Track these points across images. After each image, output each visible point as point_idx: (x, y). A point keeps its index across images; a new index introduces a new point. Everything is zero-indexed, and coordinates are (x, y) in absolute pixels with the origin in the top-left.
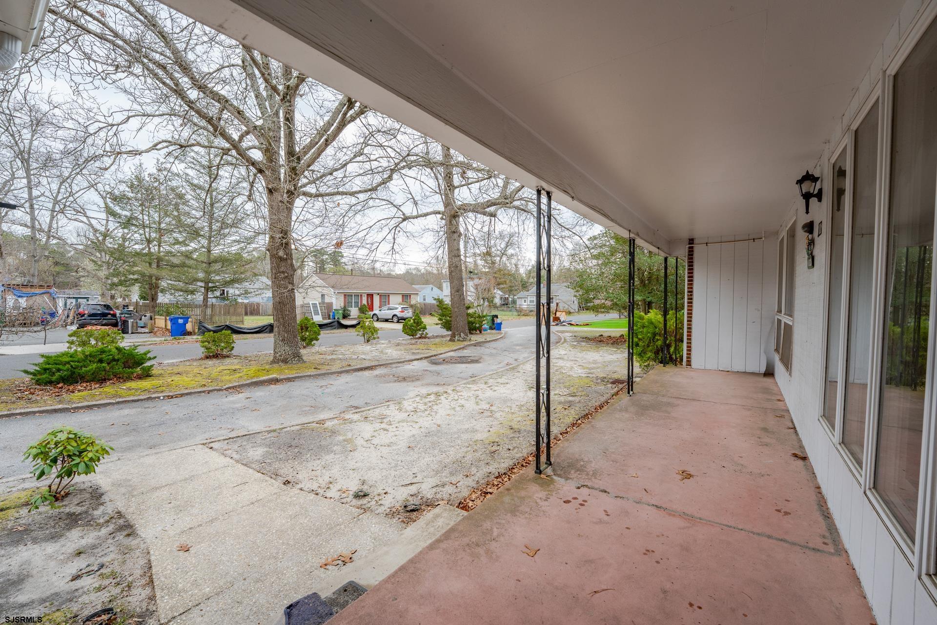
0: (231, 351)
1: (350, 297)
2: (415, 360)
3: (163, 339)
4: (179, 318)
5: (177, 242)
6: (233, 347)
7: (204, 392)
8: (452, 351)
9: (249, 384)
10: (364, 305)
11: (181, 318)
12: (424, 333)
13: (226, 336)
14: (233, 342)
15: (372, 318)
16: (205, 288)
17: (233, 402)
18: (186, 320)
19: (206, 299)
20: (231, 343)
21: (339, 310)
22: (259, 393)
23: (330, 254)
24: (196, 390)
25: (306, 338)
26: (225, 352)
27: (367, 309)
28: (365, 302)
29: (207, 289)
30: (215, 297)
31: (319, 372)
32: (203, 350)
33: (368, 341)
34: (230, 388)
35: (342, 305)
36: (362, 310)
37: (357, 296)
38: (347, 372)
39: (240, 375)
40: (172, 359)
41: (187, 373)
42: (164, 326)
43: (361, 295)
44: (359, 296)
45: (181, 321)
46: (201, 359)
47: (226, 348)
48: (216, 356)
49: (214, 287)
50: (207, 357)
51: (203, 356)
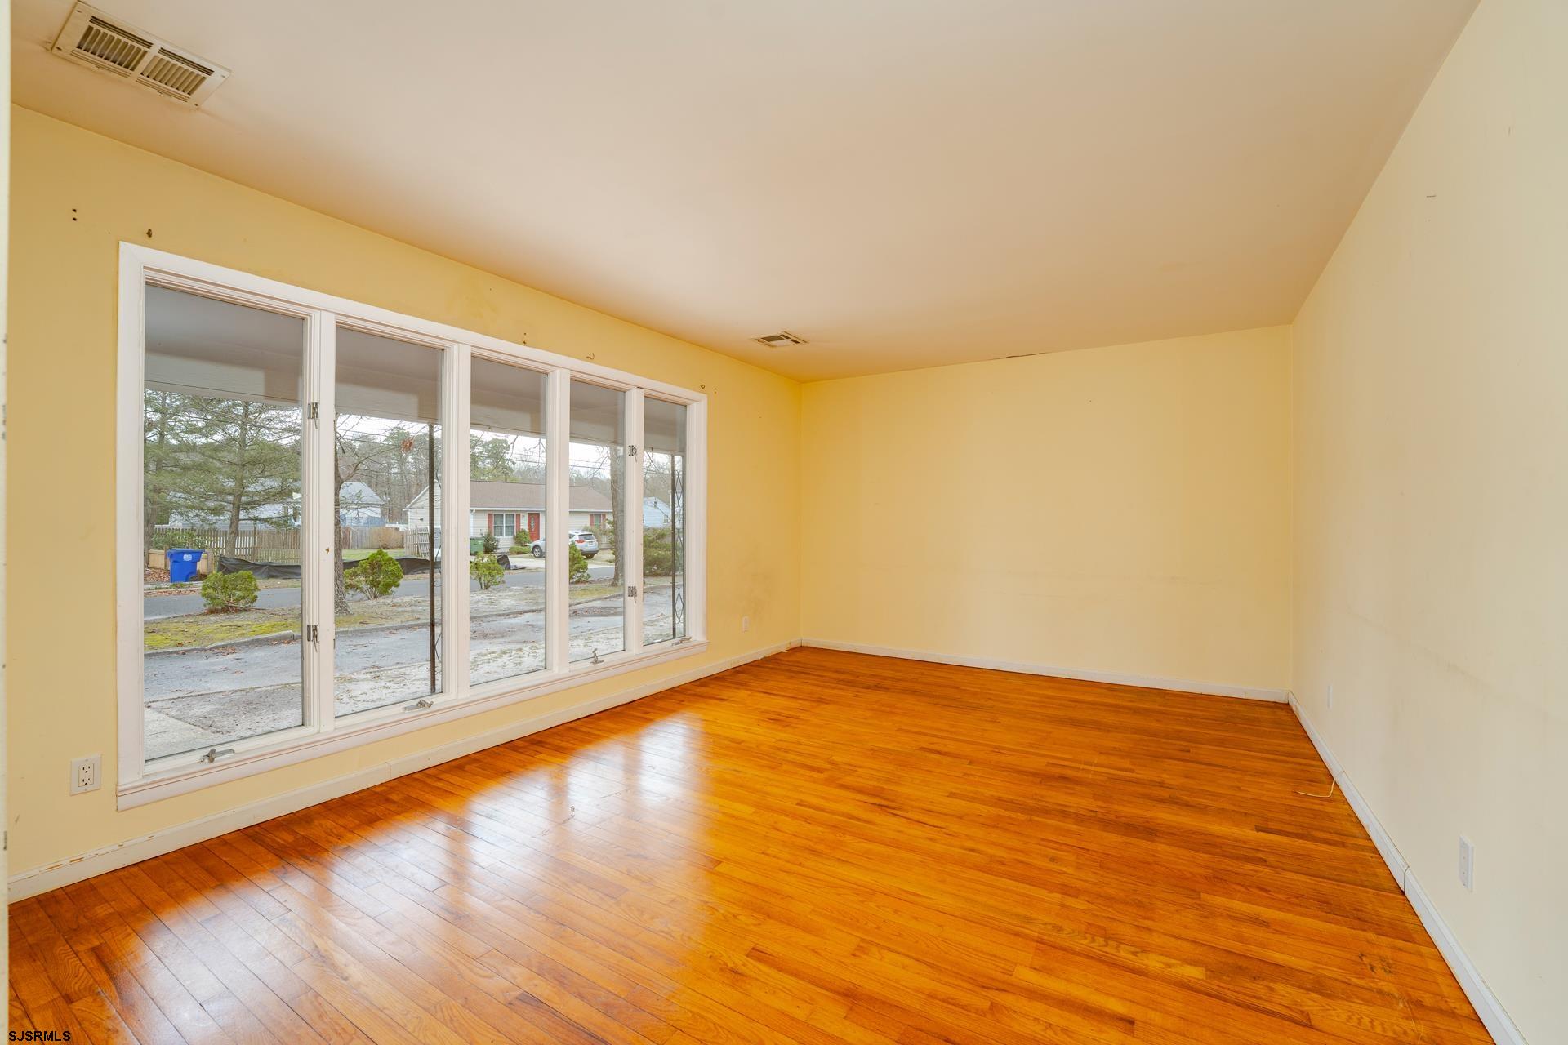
0: (252, 602)
1: (498, 519)
2: (529, 611)
3: (154, 586)
4: (184, 552)
5: (192, 429)
6: (256, 597)
7: (177, 652)
8: (599, 599)
9: (248, 642)
10: (524, 531)
11: (188, 553)
12: (585, 574)
13: (242, 579)
14: (256, 589)
15: (533, 552)
16: (234, 504)
17: (213, 664)
18: (197, 556)
19: (235, 521)
20: (252, 590)
21: (478, 539)
22: (258, 654)
23: (487, 444)
24: (165, 650)
25: (379, 583)
26: (241, 604)
27: (529, 538)
28: (524, 525)
29: (238, 507)
30: (250, 519)
31: (365, 627)
32: (204, 600)
33: (487, 587)
34: (217, 647)
35: (485, 531)
36: (520, 539)
37: (510, 515)
38: (410, 627)
39: (244, 632)
40: (156, 615)
41: (164, 631)
42: (163, 566)
43: (518, 515)
44: (514, 516)
45: (187, 557)
46: (204, 614)
47: (244, 598)
48: (226, 610)
49: (249, 503)
50: (212, 612)
51: (205, 610)
